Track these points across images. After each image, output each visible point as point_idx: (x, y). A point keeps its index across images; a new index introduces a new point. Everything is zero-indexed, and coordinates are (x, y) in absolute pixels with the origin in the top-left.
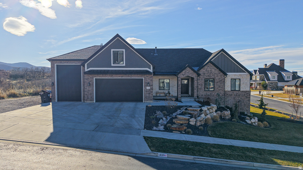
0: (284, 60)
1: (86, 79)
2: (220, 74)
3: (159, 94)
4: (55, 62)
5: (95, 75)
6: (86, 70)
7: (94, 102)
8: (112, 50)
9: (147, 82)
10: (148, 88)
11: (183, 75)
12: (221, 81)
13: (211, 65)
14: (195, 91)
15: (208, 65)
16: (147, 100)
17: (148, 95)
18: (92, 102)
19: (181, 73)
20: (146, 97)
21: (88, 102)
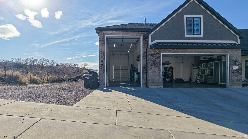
1: (151, 55)
4: (106, 32)
5: (164, 50)
6: (151, 43)
7: (162, 87)
8: (186, 16)
9: (234, 59)
10: (235, 68)
16: (234, 84)
17: (234, 78)
18: (159, 87)
20: (232, 81)
21: (153, 87)
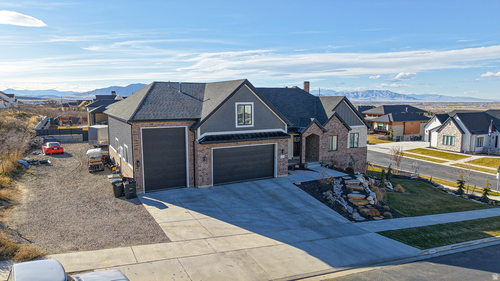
0: (308, 83)
2: (343, 129)
4: (141, 124)
5: (213, 144)
7: (212, 185)
8: (237, 104)
9: (281, 149)
10: (282, 157)
11: (308, 133)
12: (344, 137)
15: (332, 118)
16: (281, 173)
17: (281, 167)
18: (209, 186)
20: (279, 170)
21: (203, 187)
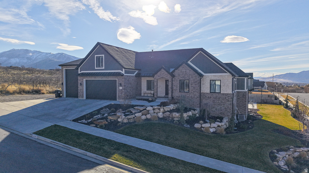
1: (79, 80)
2: (195, 75)
3: (147, 94)
4: (64, 67)
5: (85, 77)
6: (79, 73)
8: (96, 56)
9: (120, 83)
10: (121, 88)
11: (159, 76)
12: (196, 82)
13: (186, 66)
14: (170, 92)
15: (182, 66)
17: (120, 94)
19: (157, 75)
20: (119, 96)
21: (80, 98)
